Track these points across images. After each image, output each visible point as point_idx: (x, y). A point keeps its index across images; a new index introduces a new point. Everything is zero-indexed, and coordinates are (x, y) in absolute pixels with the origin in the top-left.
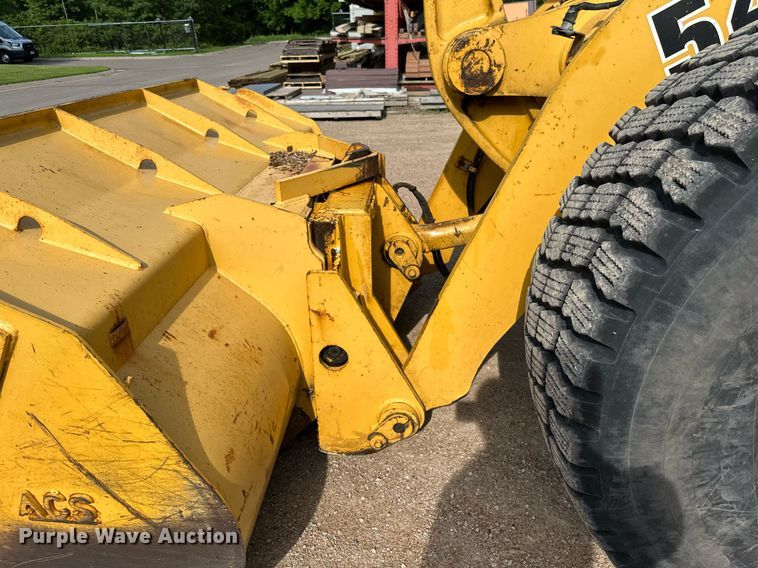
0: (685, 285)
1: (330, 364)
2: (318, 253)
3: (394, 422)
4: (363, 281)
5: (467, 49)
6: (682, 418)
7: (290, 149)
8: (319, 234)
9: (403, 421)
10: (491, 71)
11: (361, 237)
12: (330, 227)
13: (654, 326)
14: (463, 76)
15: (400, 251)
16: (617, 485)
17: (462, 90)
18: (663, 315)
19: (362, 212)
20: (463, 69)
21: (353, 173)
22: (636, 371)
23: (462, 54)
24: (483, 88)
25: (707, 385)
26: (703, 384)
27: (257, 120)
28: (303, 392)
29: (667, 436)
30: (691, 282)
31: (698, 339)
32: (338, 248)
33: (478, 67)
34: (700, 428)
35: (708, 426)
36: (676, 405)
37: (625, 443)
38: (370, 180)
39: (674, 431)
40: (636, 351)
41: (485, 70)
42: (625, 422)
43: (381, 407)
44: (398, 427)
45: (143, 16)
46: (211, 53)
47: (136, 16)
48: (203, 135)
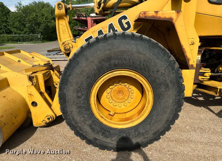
0: (68, 79)
1: (34, 106)
2: (30, 82)
3: (47, 117)
4: (43, 89)
5: (64, 44)
6: (74, 102)
7: (39, 64)
9: (49, 117)
10: (70, 48)
11: (41, 80)
12: (33, 77)
13: (66, 86)
14: (64, 49)
15: (57, 84)
16: (68, 116)
17: (65, 52)
18: (66, 84)
19: (41, 74)
20: (64, 48)
21: (45, 68)
22: (65, 94)
24: (69, 52)
25: (76, 95)
26: (75, 95)
27: (34, 59)
29: (72, 105)
30: (69, 79)
31: (72, 88)
32: (35, 81)
33: (67, 47)
34: (77, 103)
35: (78, 103)
36: (72, 99)
37: (67, 107)
38: (50, 69)
39: (73, 104)
40: (64, 90)
42: (66, 103)
43: (46, 115)
44: (49, 119)
45: (27, 33)
46: (46, 43)
47: (25, 33)
48: (17, 61)
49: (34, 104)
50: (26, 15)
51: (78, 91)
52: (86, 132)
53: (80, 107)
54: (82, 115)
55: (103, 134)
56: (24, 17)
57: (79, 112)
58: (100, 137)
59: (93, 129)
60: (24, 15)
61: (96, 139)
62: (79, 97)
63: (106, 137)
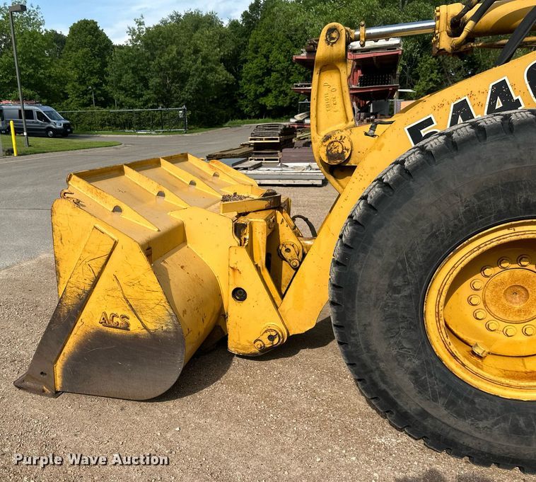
0: (372, 237)
1: (238, 300)
2: (236, 238)
3: (269, 334)
4: (260, 258)
5: (330, 140)
6: (378, 300)
7: (235, 194)
8: (238, 229)
9: (274, 334)
10: (343, 152)
11: (261, 234)
12: (244, 226)
13: (362, 255)
14: (327, 155)
15: (288, 250)
16: (354, 335)
17: (327, 162)
18: (365, 250)
19: (263, 221)
20: (328, 151)
21: (264, 204)
22: (356, 276)
23: (327, 143)
24: (339, 161)
25: (387, 283)
26: (384, 282)
27: (219, 178)
28: (222, 315)
29: (372, 308)
30: (374, 236)
31: (379, 261)
32: (247, 237)
33: (336, 150)
34: (386, 305)
35: (390, 304)
36: (374, 292)
37: (354, 311)
38: (275, 208)
39: (375, 306)
40: (355, 266)
41: (340, 152)
42: (353, 301)
43: (263, 327)
44: (271, 338)
45: (150, 105)
46: (196, 134)
47: (144, 105)
48: (188, 183)
49: (239, 294)
50: (152, 54)
51: (394, 273)
52: (399, 389)
53: (393, 316)
54: (395, 339)
55: (450, 404)
56: (149, 60)
57: (389, 330)
58: (439, 411)
59: (421, 386)
60: (147, 55)
61: (424, 414)
62: (396, 290)
63: (460, 415)
